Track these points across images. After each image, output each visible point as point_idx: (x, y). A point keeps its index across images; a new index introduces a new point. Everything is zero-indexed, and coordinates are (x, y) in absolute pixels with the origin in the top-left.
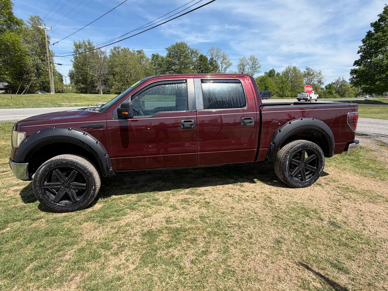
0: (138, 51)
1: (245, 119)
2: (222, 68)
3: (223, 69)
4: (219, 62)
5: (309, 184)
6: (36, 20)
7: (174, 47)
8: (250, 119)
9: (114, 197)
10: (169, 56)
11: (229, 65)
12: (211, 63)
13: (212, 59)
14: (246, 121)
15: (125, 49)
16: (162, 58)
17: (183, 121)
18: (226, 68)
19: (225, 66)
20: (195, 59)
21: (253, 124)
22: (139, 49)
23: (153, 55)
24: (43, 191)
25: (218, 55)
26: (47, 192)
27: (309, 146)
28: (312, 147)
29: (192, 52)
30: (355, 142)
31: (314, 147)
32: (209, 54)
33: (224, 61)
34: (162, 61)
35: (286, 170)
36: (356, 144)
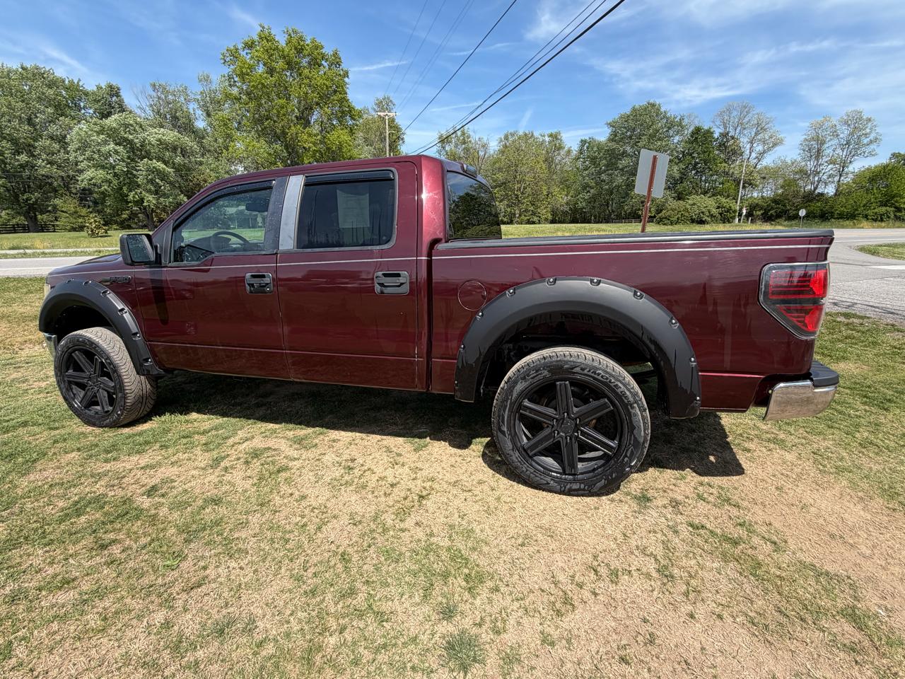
0: (551, 135)
1: (385, 275)
2: (750, 153)
3: (754, 155)
4: (744, 141)
5: (584, 490)
6: (384, 104)
7: (626, 118)
8: (398, 275)
9: (194, 415)
10: (613, 138)
11: (775, 145)
12: (722, 146)
13: (724, 135)
14: (388, 281)
15: (526, 135)
16: (599, 145)
17: (248, 275)
18: (764, 152)
19: (759, 148)
20: (677, 139)
21: (405, 289)
22: (554, 131)
23: (582, 141)
24: (67, 384)
25: (742, 124)
26: (73, 386)
27: (578, 369)
28: (590, 373)
29: (671, 124)
30: (812, 380)
31: (599, 374)
32: (718, 123)
33: (759, 137)
34: (599, 150)
35: (503, 433)
36: (816, 386)
